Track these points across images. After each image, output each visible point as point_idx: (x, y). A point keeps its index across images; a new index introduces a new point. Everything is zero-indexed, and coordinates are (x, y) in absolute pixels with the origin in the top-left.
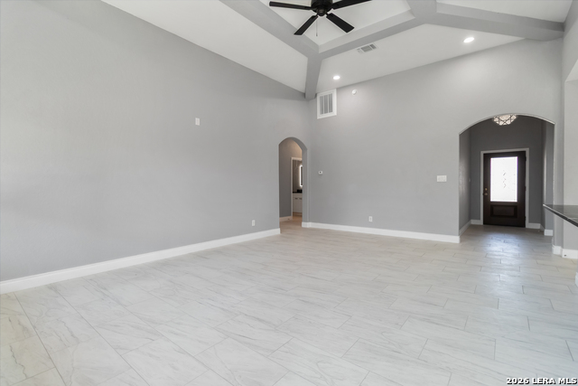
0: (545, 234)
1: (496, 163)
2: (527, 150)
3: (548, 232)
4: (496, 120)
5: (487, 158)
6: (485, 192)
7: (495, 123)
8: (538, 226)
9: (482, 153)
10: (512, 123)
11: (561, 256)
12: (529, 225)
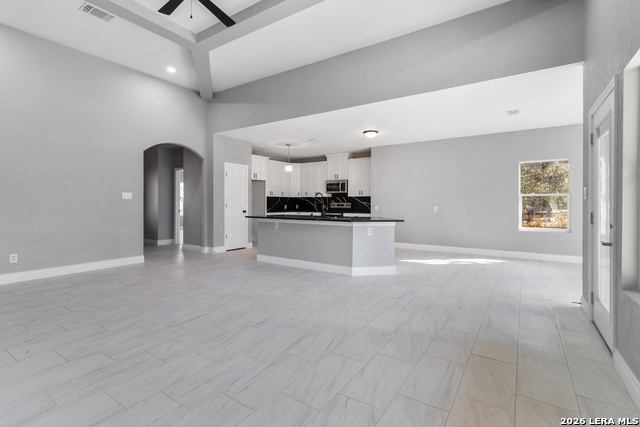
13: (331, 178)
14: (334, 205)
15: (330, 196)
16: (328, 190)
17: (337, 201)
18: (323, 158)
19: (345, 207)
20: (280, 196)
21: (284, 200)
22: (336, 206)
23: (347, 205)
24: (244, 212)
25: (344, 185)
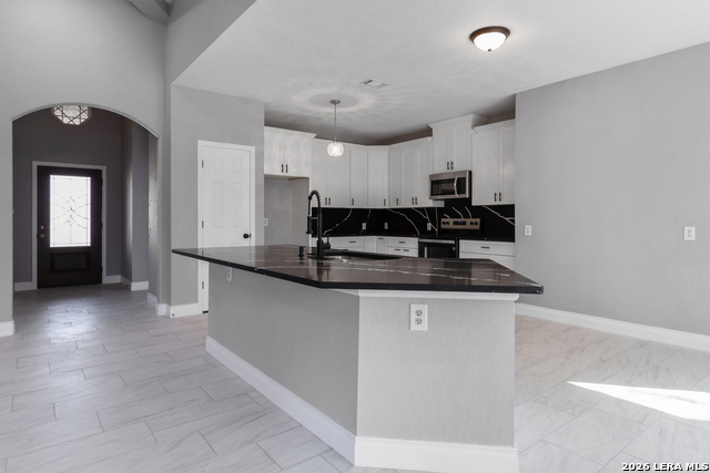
0: (133, 289)
1: (57, 183)
2: (104, 169)
3: (136, 286)
4: (57, 113)
5: (44, 174)
6: (40, 231)
7: (56, 118)
8: (117, 279)
9: (35, 164)
10: (82, 125)
11: (167, 317)
12: (107, 279)
13: (440, 169)
14: (449, 223)
15: (441, 204)
16: (433, 193)
17: (454, 215)
18: (427, 132)
19: (468, 226)
20: (347, 205)
21: (361, 214)
22: (451, 226)
23: (472, 223)
24: (246, 236)
25: (463, 182)
